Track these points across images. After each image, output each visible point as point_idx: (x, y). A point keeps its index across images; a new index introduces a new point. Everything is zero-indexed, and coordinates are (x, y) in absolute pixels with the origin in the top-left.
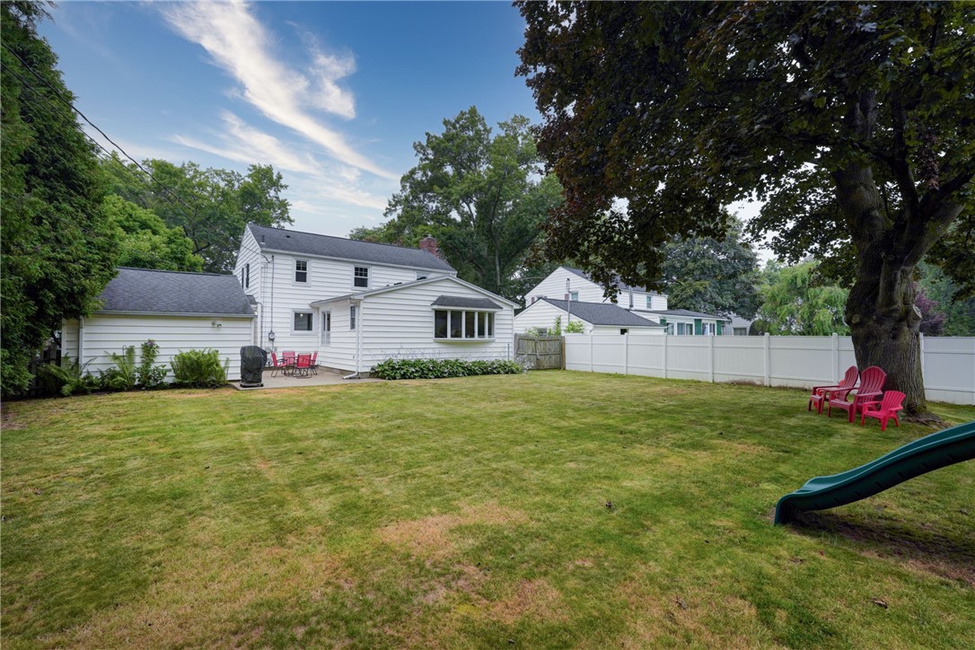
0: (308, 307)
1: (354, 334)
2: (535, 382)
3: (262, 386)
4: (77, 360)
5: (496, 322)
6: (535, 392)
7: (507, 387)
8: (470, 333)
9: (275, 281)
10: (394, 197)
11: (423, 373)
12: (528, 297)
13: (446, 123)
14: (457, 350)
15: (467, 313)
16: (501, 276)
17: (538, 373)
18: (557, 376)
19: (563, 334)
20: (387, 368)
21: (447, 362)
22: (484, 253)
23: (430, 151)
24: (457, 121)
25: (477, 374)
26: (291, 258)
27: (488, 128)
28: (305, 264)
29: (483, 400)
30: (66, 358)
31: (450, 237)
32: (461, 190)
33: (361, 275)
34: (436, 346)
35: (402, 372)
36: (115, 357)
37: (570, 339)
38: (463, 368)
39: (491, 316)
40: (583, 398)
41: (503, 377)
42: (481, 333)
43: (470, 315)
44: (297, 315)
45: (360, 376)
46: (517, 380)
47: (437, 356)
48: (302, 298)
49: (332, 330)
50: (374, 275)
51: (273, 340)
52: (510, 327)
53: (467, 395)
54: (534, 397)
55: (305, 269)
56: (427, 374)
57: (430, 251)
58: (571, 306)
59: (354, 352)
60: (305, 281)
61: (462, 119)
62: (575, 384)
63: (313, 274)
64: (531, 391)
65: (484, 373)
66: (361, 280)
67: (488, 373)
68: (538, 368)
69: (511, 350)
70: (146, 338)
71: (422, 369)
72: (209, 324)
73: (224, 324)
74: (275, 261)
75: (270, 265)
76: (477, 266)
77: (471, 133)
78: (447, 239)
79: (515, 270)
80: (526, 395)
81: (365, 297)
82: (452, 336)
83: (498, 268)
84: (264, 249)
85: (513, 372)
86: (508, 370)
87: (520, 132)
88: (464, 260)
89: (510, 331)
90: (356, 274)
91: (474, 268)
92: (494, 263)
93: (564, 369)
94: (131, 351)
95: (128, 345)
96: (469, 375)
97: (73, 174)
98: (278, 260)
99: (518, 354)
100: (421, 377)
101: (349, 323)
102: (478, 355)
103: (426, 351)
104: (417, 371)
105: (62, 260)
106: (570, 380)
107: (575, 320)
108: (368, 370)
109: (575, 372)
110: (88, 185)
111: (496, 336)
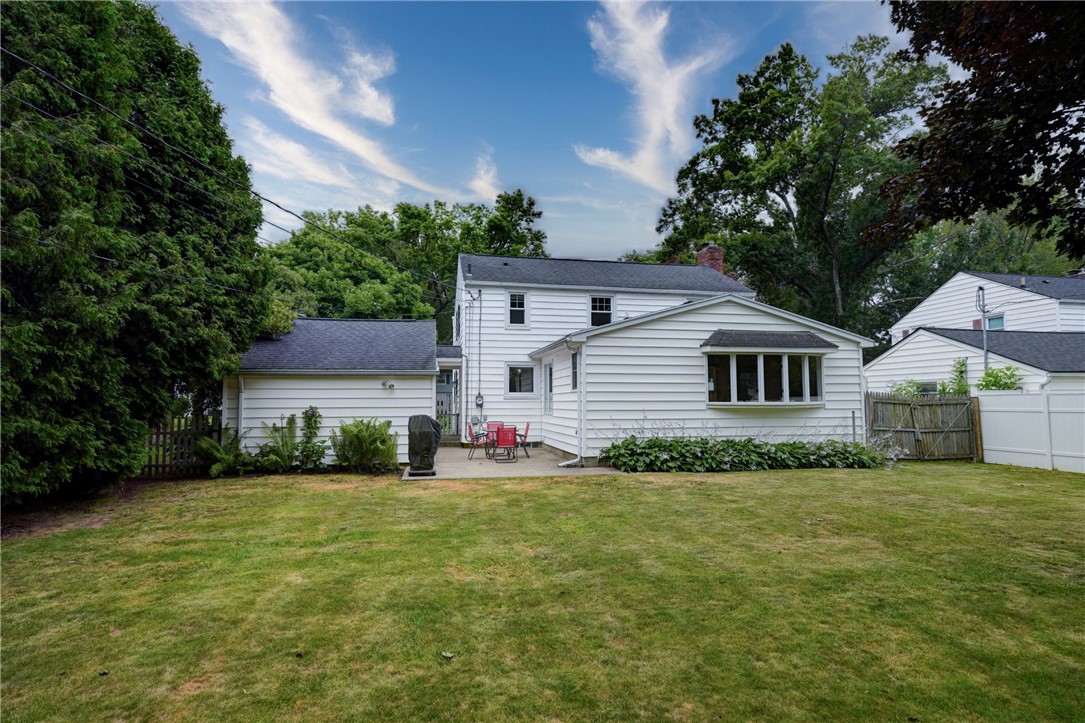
0: (527, 359)
1: (574, 397)
2: (913, 491)
3: (434, 474)
4: (237, 431)
5: (825, 372)
6: (912, 516)
7: (845, 499)
8: (773, 393)
9: (483, 324)
10: (671, 203)
11: (685, 462)
12: (896, 331)
13: (741, 81)
14: (747, 422)
15: (767, 358)
16: (843, 300)
17: (919, 467)
18: (965, 479)
19: (974, 392)
20: (623, 451)
21: (730, 443)
22: (813, 267)
23: (719, 127)
24: (761, 73)
25: (788, 467)
26: (502, 291)
27: (813, 71)
28: (522, 298)
29: (783, 529)
30: (227, 429)
31: (754, 247)
32: (768, 170)
33: (601, 308)
34: (709, 415)
35: (648, 461)
36: (275, 429)
37: (991, 403)
38: (761, 455)
39: (815, 363)
40: (1050, 546)
41: (841, 474)
42: (796, 393)
43: (773, 362)
44: (513, 371)
45: (585, 462)
46: (869, 484)
47: (712, 432)
48: (520, 346)
49: (555, 390)
50: (619, 308)
51: (480, 406)
52: (856, 380)
53: (754, 514)
54: (909, 531)
55: (522, 305)
56: (693, 464)
57: (713, 266)
58: (989, 338)
59: (575, 424)
60: (523, 323)
61: (768, 68)
62: (1015, 502)
63: (533, 312)
64: (901, 512)
65: (802, 466)
66: (601, 315)
67: (810, 465)
68: (921, 456)
69: (858, 422)
70: (307, 405)
71: (682, 455)
72: (378, 384)
73: (397, 384)
74: (484, 297)
75: (476, 304)
76: (801, 288)
77: (784, 87)
78: (748, 251)
79: (874, 292)
80: (886, 524)
81: (588, 338)
82: (739, 400)
83: (838, 289)
84: (468, 282)
85: (863, 465)
86: (851, 459)
87: (870, 63)
88: (778, 281)
89: (857, 389)
90: (594, 308)
91: (798, 292)
92: (831, 281)
93: (982, 461)
94: (292, 420)
95: (288, 414)
96: (771, 467)
97: (205, 197)
98: (487, 295)
99: (873, 431)
100: (680, 469)
101: (570, 380)
102: (790, 431)
103: (689, 424)
104: (673, 459)
105: (168, 304)
106: (997, 489)
107: (999, 364)
108: (597, 453)
109: (1008, 469)
110: (223, 209)
111: (826, 397)
